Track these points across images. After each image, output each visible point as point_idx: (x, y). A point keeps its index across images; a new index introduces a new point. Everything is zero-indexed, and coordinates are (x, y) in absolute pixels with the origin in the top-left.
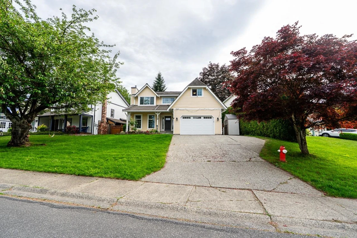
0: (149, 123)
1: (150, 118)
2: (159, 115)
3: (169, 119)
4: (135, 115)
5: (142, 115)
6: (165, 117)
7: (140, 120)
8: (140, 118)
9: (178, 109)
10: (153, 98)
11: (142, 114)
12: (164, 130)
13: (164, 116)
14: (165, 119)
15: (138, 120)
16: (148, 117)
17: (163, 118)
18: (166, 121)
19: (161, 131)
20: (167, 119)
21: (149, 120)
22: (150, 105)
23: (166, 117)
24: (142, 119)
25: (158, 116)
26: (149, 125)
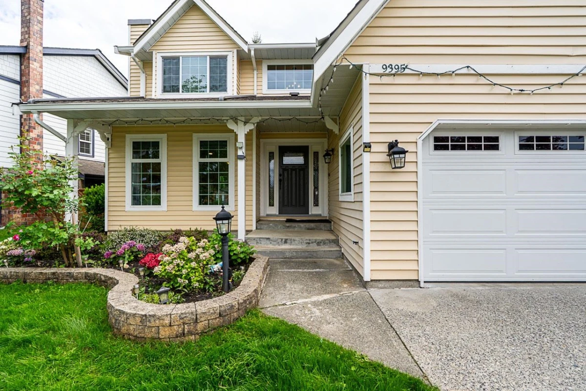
0: (203, 178)
1: (203, 154)
2: (248, 136)
3: (298, 160)
4: (130, 139)
5: (163, 139)
6: (280, 148)
7: (157, 167)
8: (156, 155)
9: (401, 71)
10: (225, 58)
11: (165, 136)
12: (275, 210)
13: (274, 144)
14: (281, 160)
15: (146, 166)
16: (196, 150)
17: (271, 156)
18: (284, 169)
19: (262, 214)
20: (288, 160)
21: (203, 167)
22: (208, 94)
23: (284, 151)
24: (163, 159)
25: (241, 139)
26: (203, 189)
